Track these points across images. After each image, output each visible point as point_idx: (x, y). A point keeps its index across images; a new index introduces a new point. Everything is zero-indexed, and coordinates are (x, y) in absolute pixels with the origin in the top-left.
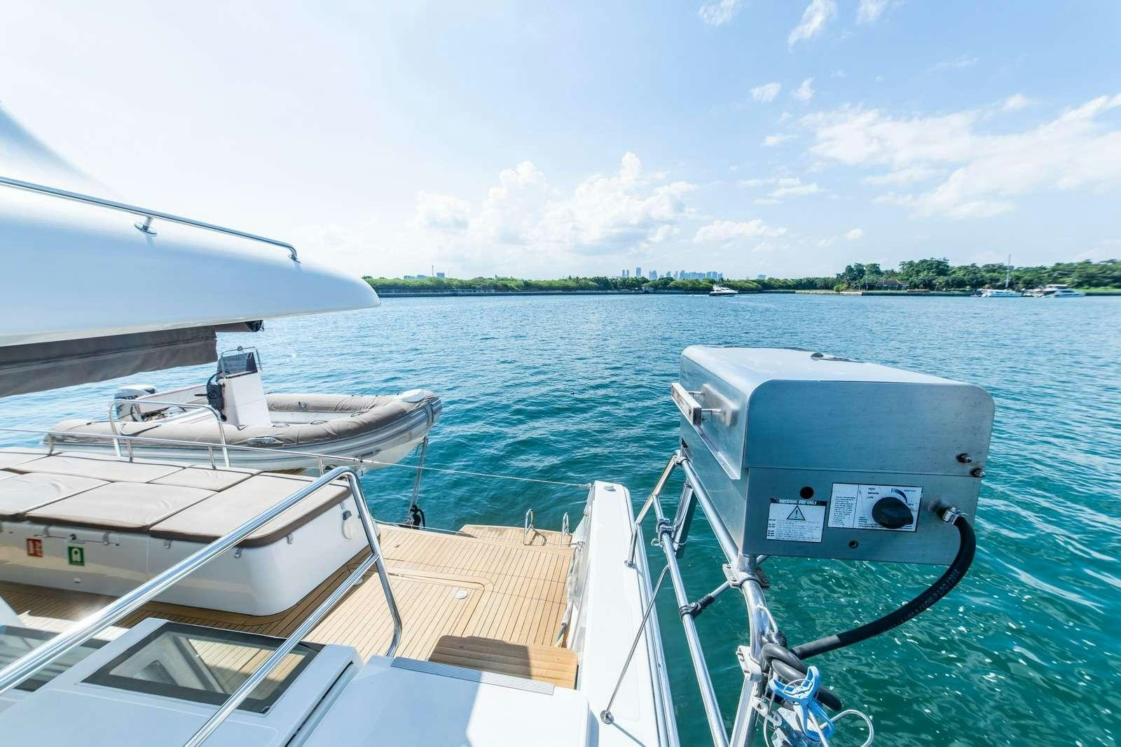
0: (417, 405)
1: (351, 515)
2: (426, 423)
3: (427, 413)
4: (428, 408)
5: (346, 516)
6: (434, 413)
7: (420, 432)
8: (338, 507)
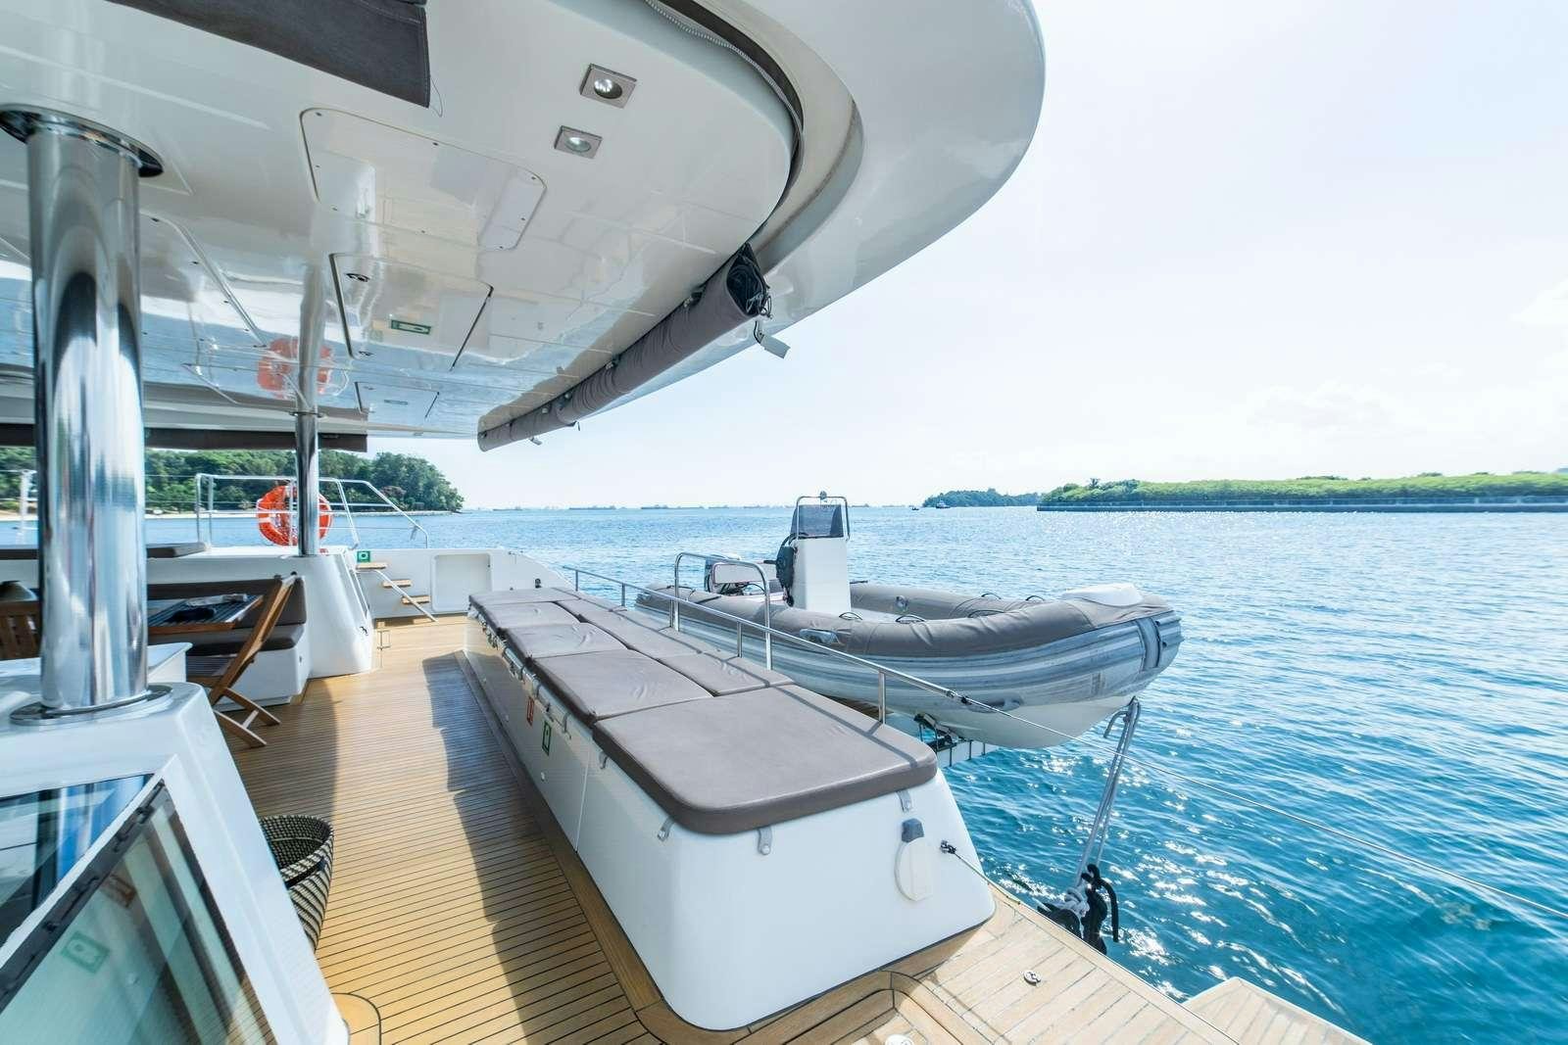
0: (1121, 613)
1: (921, 834)
2: (1138, 662)
3: (1144, 637)
4: (1149, 629)
5: (910, 831)
6: (1161, 644)
7: (1123, 683)
8: (892, 800)
